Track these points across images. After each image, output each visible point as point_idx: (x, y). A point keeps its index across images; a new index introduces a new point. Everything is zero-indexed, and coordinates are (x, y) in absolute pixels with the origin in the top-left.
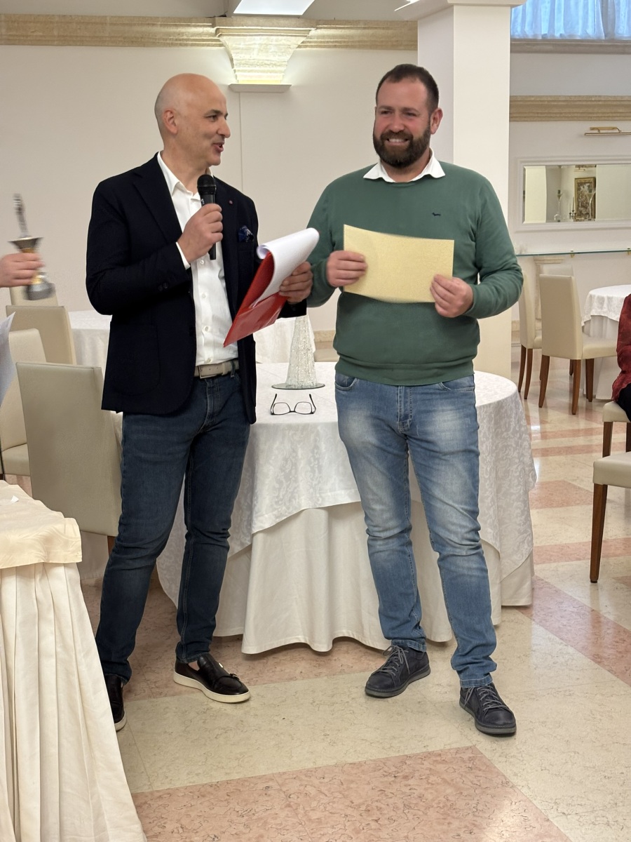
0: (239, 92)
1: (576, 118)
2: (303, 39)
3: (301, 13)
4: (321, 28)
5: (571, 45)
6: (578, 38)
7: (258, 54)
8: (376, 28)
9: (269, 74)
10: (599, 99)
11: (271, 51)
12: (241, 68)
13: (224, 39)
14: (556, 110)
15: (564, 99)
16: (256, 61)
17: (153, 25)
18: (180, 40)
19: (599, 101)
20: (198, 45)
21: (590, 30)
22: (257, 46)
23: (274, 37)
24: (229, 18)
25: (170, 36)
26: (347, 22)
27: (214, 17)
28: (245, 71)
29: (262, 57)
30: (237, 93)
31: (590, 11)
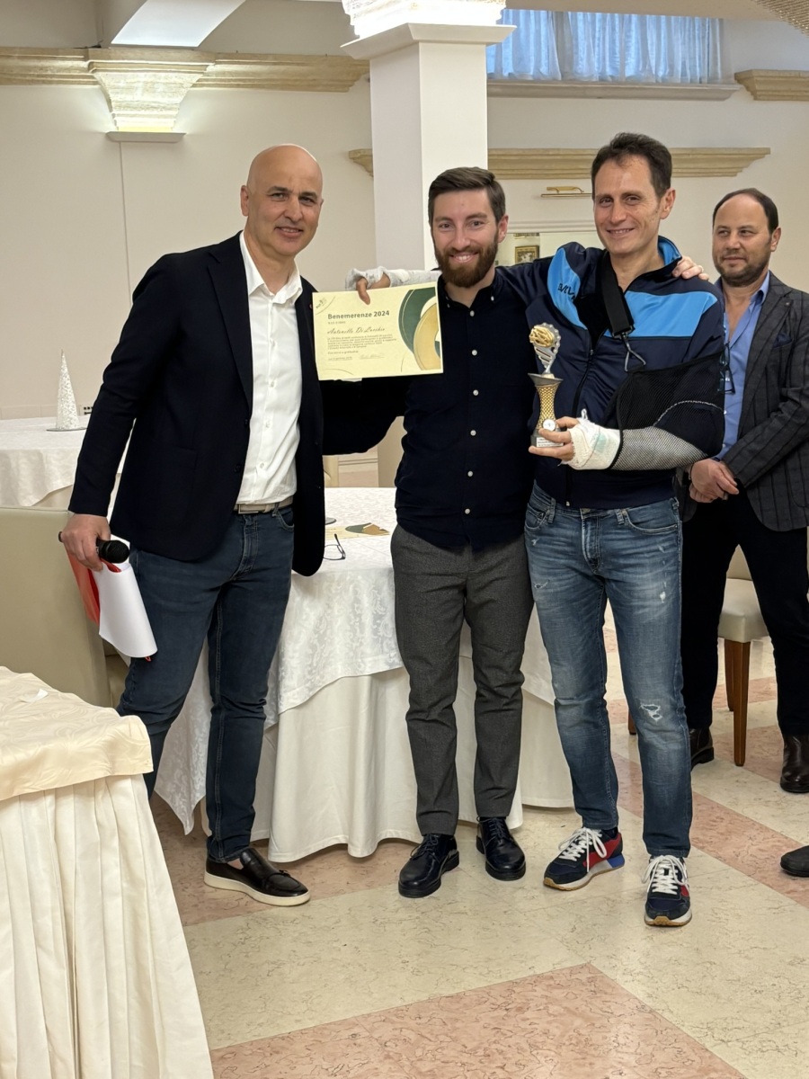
0: (119, 142)
1: (530, 176)
2: (200, 76)
3: (196, 44)
4: (221, 63)
5: (521, 87)
6: (531, 79)
7: (142, 95)
8: (288, 64)
9: (156, 119)
10: (556, 152)
11: (159, 90)
12: (121, 112)
13: (98, 76)
15: (515, 153)
16: (141, 103)
17: (9, 57)
18: (43, 76)
19: (558, 155)
20: (66, 83)
21: (544, 69)
22: (141, 84)
23: (163, 74)
24: (105, 50)
25: (30, 71)
26: (253, 56)
27: (86, 48)
28: (127, 115)
29: (148, 98)
30: (117, 142)
31: (543, 47)
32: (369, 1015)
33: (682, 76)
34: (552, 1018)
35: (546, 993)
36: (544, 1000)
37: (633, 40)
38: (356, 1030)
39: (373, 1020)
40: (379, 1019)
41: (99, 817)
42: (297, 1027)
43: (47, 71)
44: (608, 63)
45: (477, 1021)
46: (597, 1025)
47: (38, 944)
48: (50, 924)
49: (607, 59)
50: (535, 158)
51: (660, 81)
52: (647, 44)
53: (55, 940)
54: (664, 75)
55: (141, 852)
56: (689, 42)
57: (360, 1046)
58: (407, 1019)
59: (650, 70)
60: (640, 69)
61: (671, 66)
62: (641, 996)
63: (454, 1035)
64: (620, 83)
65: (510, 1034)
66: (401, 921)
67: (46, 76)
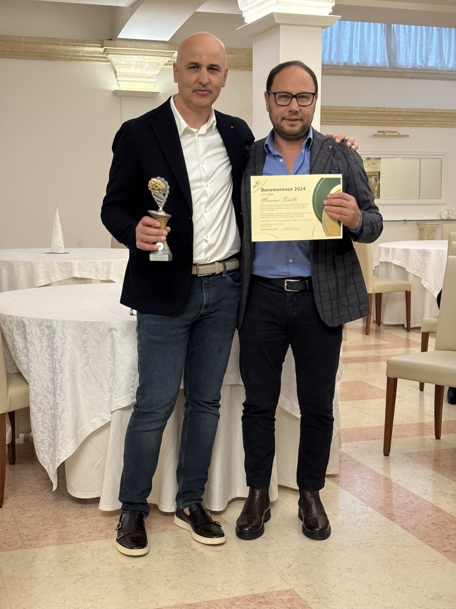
0: (121, 96)
1: (367, 124)
2: (169, 59)
3: (167, 39)
5: (364, 70)
6: (370, 66)
7: (135, 69)
9: (143, 84)
11: (145, 67)
12: (123, 79)
13: (110, 57)
14: (353, 118)
15: (359, 109)
16: (134, 74)
17: (57, 44)
18: (77, 56)
19: (384, 111)
20: (91, 61)
21: (379, 60)
22: (134, 63)
23: (148, 57)
24: (114, 41)
25: (70, 53)
27: (103, 40)
28: (125, 81)
29: (138, 71)
30: (119, 96)
31: (378, 47)
37: (434, 45)
43: (79, 53)
44: (418, 58)
49: (418, 55)
50: (371, 113)
51: (449, 69)
52: (442, 47)
54: (453, 66)
59: (445, 63)
60: (438, 62)
64: (424, 70)
67: (79, 56)
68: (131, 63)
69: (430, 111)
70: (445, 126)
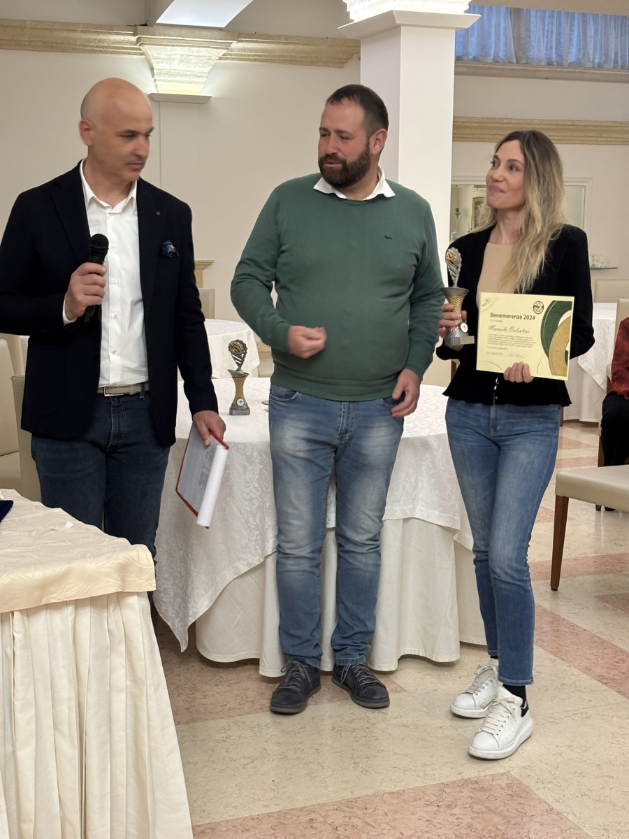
0: (160, 102)
1: (488, 140)
2: (224, 51)
3: (223, 25)
4: (242, 41)
5: (483, 68)
6: (491, 61)
7: (179, 65)
8: (297, 44)
9: (189, 85)
11: (192, 61)
12: (162, 78)
13: (145, 48)
14: (469, 131)
16: (177, 71)
17: (74, 30)
18: (100, 47)
20: (119, 53)
21: (501, 54)
22: (178, 56)
23: (196, 49)
24: (151, 28)
25: (91, 42)
26: (269, 37)
27: (136, 25)
28: (165, 81)
29: (183, 67)
30: (157, 101)
31: (502, 36)
32: (324, 804)
33: (614, 63)
34: (475, 815)
35: (472, 795)
36: (469, 800)
37: (576, 33)
38: (313, 816)
39: (327, 808)
40: (332, 808)
41: (110, 626)
42: (266, 811)
43: (104, 43)
44: (554, 50)
45: (413, 814)
46: (513, 822)
47: (56, 727)
48: (67, 711)
49: (554, 47)
50: (492, 125)
51: (596, 66)
52: (587, 37)
53: (70, 725)
54: (600, 62)
55: (143, 657)
56: (621, 36)
57: (316, 828)
58: (355, 809)
59: (589, 58)
60: (581, 57)
61: (606, 56)
62: (550, 802)
63: (393, 824)
64: (563, 67)
65: (440, 826)
66: (354, 730)
67: (103, 47)
68: (173, 57)
69: (570, 123)
70: (587, 142)
